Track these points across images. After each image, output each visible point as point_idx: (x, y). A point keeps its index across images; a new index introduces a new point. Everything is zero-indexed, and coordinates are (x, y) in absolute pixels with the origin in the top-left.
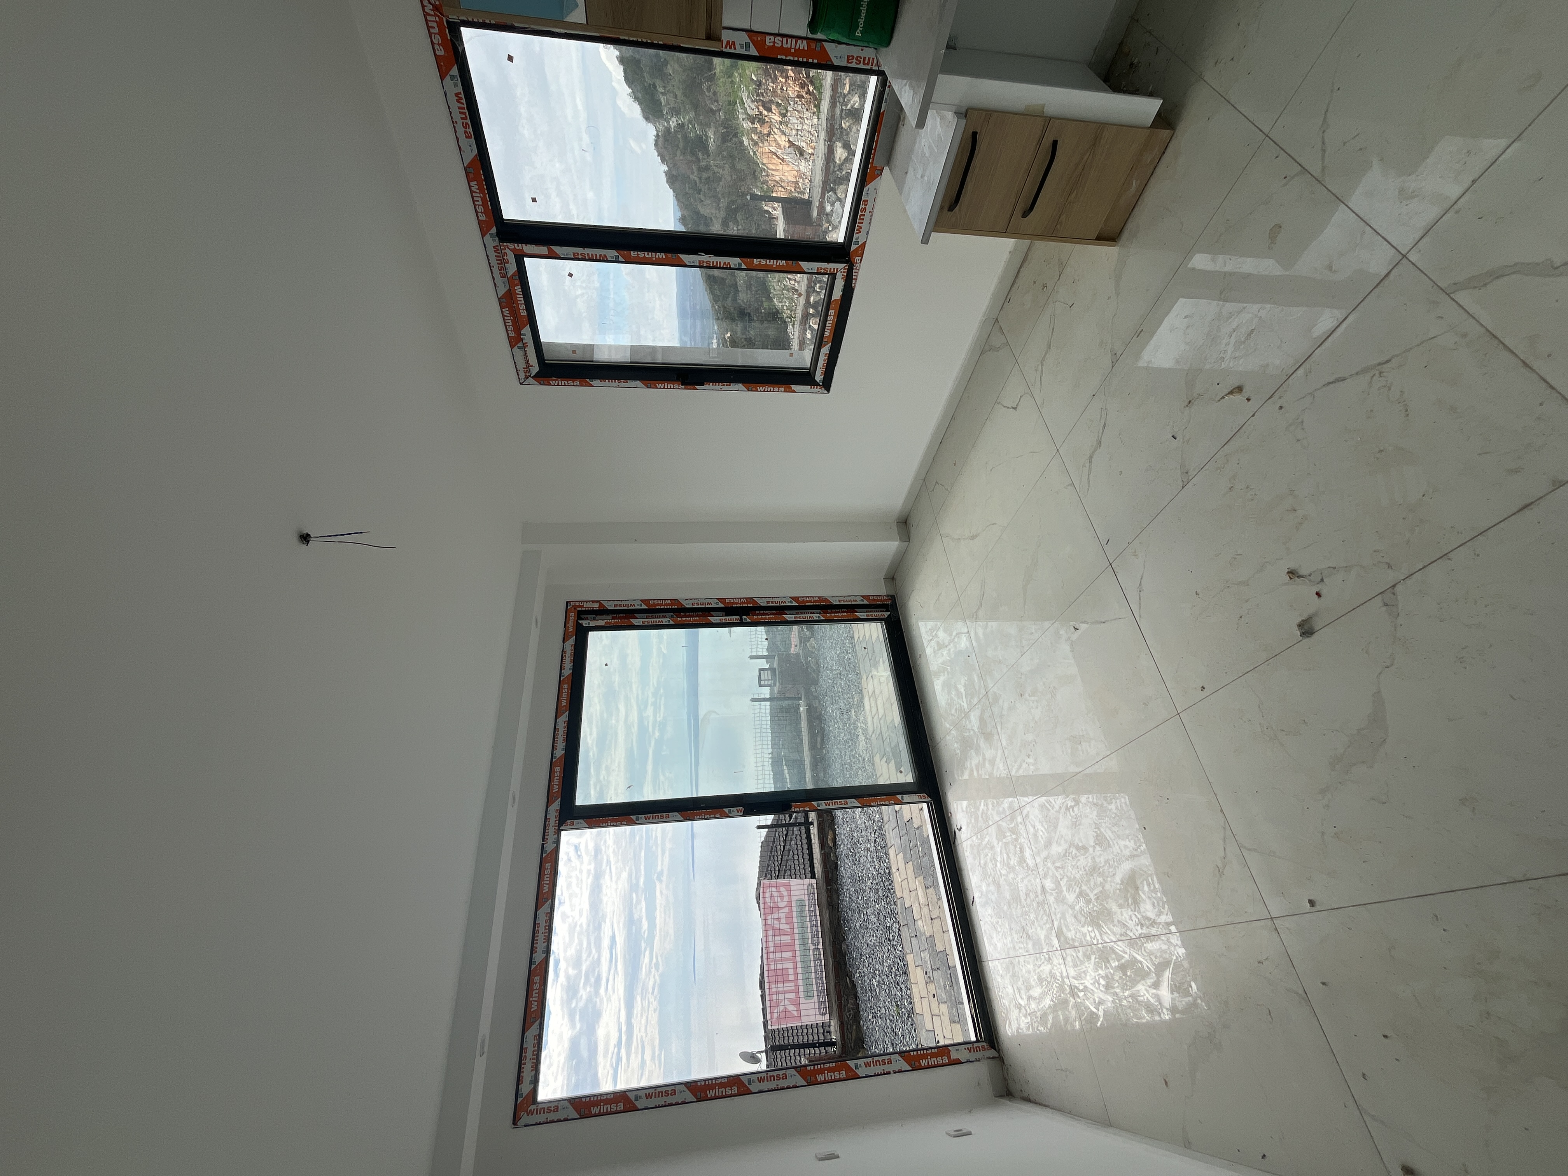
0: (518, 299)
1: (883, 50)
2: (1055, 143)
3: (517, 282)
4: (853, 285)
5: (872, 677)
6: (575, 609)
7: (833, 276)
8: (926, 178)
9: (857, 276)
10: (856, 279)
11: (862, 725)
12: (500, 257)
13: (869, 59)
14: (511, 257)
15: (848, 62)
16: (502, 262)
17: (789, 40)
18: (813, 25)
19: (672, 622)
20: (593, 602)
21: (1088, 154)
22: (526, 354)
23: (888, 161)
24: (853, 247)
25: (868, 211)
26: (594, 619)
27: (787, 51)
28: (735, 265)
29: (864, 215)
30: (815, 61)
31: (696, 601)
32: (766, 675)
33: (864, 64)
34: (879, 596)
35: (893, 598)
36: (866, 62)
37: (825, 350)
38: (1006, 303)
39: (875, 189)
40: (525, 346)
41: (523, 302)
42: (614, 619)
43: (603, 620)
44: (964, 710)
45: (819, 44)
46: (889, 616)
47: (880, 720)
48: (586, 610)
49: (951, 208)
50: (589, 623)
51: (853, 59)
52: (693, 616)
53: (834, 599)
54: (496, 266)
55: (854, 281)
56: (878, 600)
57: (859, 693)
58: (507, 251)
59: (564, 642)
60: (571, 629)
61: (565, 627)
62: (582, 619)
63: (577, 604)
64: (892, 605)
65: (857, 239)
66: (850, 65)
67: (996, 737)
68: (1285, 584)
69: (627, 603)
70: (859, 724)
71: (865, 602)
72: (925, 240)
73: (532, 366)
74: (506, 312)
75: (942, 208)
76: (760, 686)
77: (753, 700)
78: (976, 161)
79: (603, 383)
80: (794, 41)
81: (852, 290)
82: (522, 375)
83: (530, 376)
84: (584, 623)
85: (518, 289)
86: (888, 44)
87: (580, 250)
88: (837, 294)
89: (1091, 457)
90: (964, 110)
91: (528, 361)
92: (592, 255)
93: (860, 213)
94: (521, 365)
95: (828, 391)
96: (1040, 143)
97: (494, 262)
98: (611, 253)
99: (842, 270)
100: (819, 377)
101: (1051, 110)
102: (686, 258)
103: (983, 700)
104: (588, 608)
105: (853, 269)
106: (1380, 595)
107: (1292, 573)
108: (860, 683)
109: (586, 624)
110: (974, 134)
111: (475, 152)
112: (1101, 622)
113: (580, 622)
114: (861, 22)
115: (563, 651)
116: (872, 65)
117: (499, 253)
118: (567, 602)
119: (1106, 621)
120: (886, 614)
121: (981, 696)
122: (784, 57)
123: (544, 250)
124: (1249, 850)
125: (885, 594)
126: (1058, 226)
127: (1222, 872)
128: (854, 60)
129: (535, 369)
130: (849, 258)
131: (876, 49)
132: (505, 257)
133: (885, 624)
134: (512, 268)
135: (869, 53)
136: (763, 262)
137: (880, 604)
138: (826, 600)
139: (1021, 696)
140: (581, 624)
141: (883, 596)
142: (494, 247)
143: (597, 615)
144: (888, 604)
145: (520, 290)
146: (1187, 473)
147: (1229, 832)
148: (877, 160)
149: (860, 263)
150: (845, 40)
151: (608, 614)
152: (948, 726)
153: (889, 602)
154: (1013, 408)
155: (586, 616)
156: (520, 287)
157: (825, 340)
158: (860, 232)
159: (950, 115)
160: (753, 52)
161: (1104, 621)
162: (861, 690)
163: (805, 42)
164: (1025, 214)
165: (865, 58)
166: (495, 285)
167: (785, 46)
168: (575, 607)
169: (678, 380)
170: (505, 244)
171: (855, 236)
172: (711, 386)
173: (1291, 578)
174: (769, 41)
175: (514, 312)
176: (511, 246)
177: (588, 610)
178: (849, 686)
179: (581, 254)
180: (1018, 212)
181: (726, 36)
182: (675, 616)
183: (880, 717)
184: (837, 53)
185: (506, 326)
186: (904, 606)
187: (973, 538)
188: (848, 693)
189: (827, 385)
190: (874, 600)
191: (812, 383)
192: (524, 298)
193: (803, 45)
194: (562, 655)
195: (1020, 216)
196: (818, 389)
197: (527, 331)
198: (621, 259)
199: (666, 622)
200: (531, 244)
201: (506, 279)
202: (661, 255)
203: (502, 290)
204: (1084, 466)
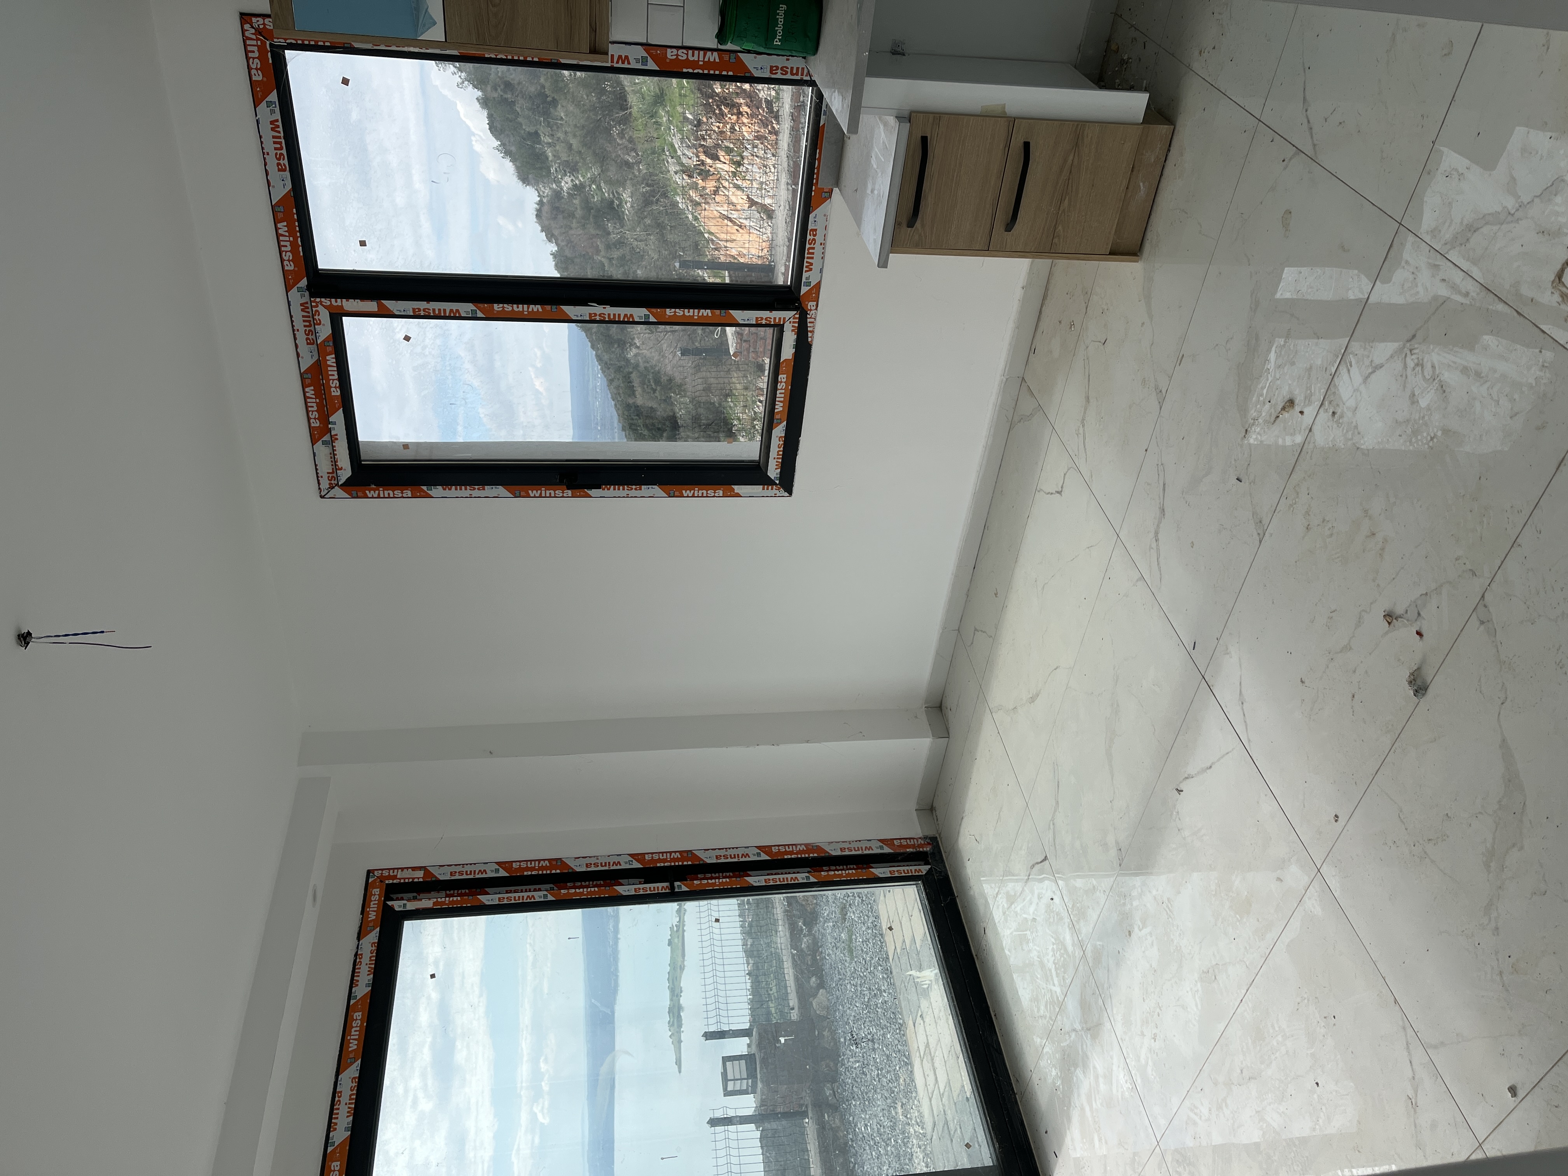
0: (330, 373)
1: (811, 58)
2: (1027, 145)
3: (329, 349)
4: (810, 339)
5: (921, 1016)
6: (381, 881)
7: (779, 328)
8: (876, 192)
9: (814, 327)
10: (812, 332)
11: (917, 1128)
12: (309, 317)
13: (798, 69)
14: (324, 316)
15: (771, 72)
16: (311, 322)
17: (696, 52)
18: (721, 36)
19: (550, 898)
20: (414, 869)
21: (1072, 155)
22: (334, 450)
23: (837, 182)
24: (804, 290)
25: (818, 243)
26: (415, 898)
27: (695, 64)
28: (640, 317)
29: (813, 248)
30: (731, 73)
31: (593, 861)
32: (737, 1070)
33: (792, 74)
34: (910, 839)
35: (934, 841)
36: (795, 72)
37: (779, 432)
38: (1032, 354)
39: (825, 215)
40: (333, 439)
41: (336, 377)
42: (450, 897)
43: (430, 899)
44: (1058, 998)
45: (733, 56)
46: (929, 872)
47: (942, 1096)
48: (400, 884)
49: (911, 224)
50: (405, 905)
51: (777, 69)
52: (587, 887)
53: (832, 847)
54: (302, 329)
55: (810, 334)
56: (908, 846)
57: (906, 1064)
58: (320, 308)
59: (359, 938)
60: (372, 916)
61: (362, 913)
62: (392, 900)
63: (386, 873)
64: (933, 854)
65: (807, 278)
66: (773, 76)
67: (1108, 1025)
68: (1386, 633)
69: (472, 868)
70: (911, 1130)
71: (887, 850)
72: (883, 263)
73: (341, 469)
74: (310, 391)
75: (897, 224)
76: (727, 1093)
77: (714, 1122)
78: (932, 169)
79: (447, 493)
80: (702, 53)
81: (809, 346)
82: (325, 484)
83: (337, 485)
84: (397, 905)
85: (331, 360)
86: (815, 51)
87: (422, 305)
88: (788, 352)
89: (1156, 533)
90: (906, 114)
91: (336, 462)
92: (440, 310)
93: (808, 246)
94: (325, 467)
95: (790, 493)
96: (1008, 146)
97: (299, 324)
98: (466, 308)
99: (791, 320)
100: (773, 472)
101: (1012, 109)
102: (571, 311)
103: (1081, 968)
104: (404, 879)
105: (807, 318)
106: (1474, 613)
107: (1390, 617)
108: (905, 1044)
109: (400, 906)
110: (924, 140)
111: (289, 186)
112: (1207, 768)
113: (390, 903)
114: (779, 30)
115: (356, 955)
116: (802, 75)
117: (309, 312)
118: (369, 872)
119: (1213, 763)
120: (924, 869)
121: (1077, 962)
122: (691, 71)
123: (372, 306)
124: (1435, 1047)
125: (921, 835)
126: (1056, 240)
127: (1416, 1104)
128: (779, 71)
129: (346, 473)
130: (800, 304)
131: (804, 58)
132: (316, 317)
133: (924, 886)
134: (325, 331)
135: (796, 62)
136: (680, 312)
137: (912, 853)
138: (819, 849)
139: (1130, 935)
140: (391, 908)
141: (917, 839)
142: (302, 305)
143: (419, 893)
144: (926, 853)
145: (334, 360)
146: (1260, 522)
147: (1410, 1031)
148: (823, 180)
149: (816, 309)
150: (762, 50)
151: (438, 891)
152: (1039, 1040)
153: (928, 849)
154: (1058, 492)
155: (400, 896)
156: (333, 356)
157: (777, 416)
158: (811, 270)
159: (892, 120)
160: (652, 66)
161: (1209, 765)
162: (909, 1057)
163: (715, 54)
164: (1010, 225)
165: (792, 68)
166: (298, 355)
167: (691, 58)
168: (382, 879)
169: (561, 483)
170: (318, 300)
171: (805, 275)
172: (612, 491)
173: (1389, 623)
174: (671, 54)
175: (322, 392)
176: (326, 302)
177: (405, 883)
178: (888, 1056)
179: (424, 310)
180: (999, 226)
181: (614, 50)
182: (555, 888)
183: (942, 1091)
184: (755, 64)
185: (308, 412)
186: (954, 850)
187: (1033, 700)
188: (888, 1072)
189: (786, 482)
190: (901, 846)
191: (766, 482)
192: (338, 370)
193: (714, 57)
194: (355, 961)
195: (1002, 229)
196: (774, 491)
197: (338, 418)
198: (480, 314)
199: (540, 897)
200: (354, 299)
201: (315, 346)
202: (537, 308)
203: (308, 361)
204: (1151, 548)
